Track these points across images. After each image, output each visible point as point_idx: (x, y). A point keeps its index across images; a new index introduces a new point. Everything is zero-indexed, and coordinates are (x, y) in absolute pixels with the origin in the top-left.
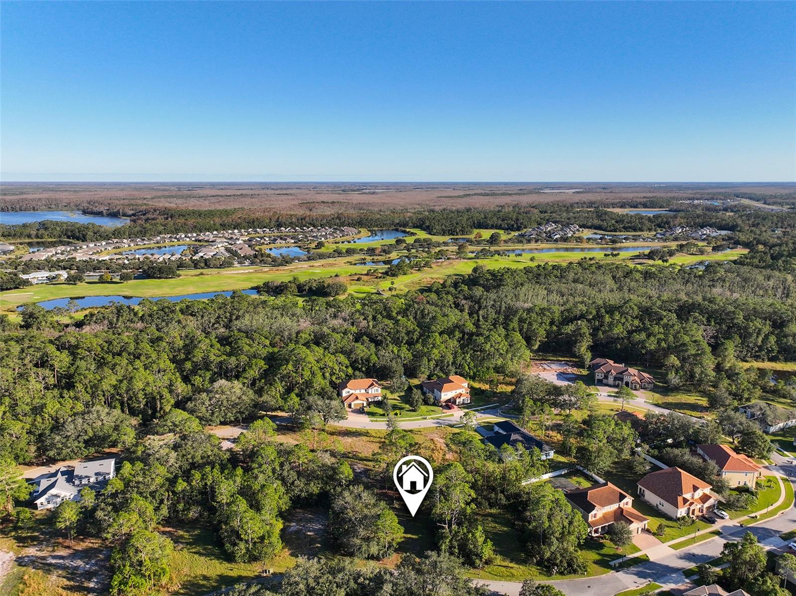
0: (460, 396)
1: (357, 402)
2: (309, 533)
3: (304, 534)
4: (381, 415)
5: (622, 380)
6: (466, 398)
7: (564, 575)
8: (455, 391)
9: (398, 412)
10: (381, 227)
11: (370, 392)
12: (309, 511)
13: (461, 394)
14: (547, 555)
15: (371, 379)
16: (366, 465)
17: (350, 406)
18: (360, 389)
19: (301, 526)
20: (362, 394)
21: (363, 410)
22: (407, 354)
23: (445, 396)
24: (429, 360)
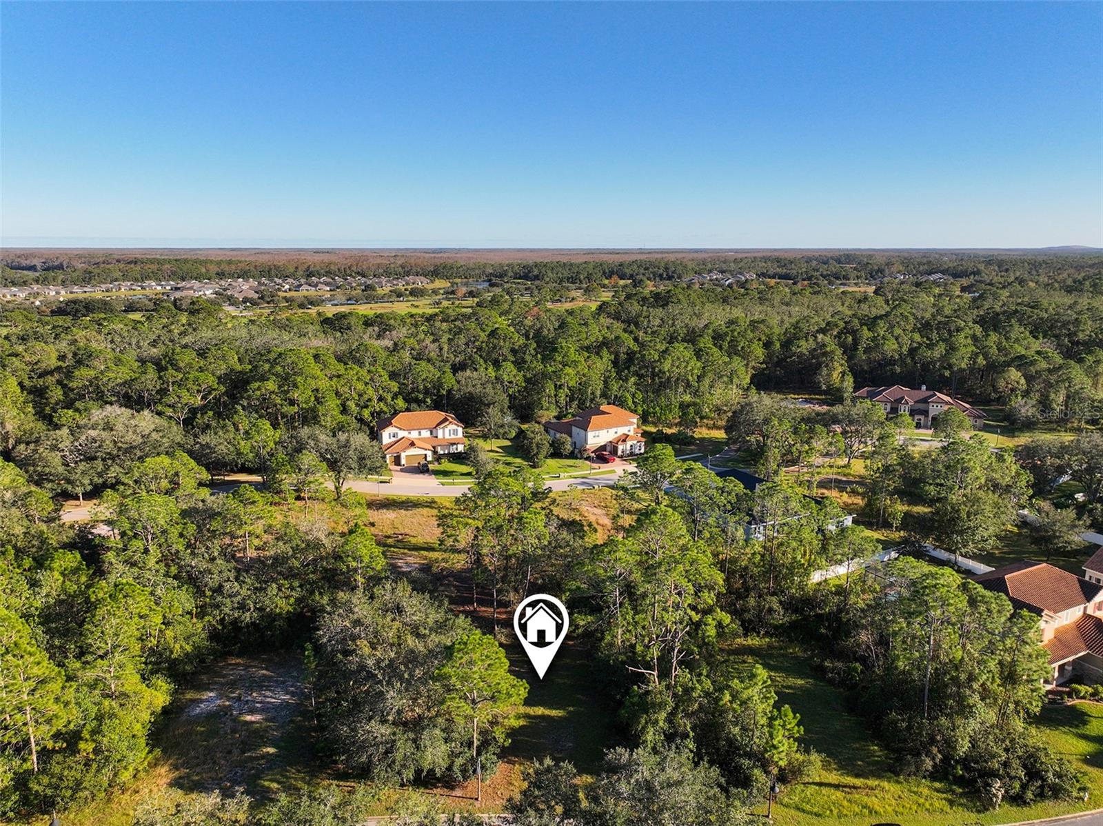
0: (625, 438)
1: (413, 451)
2: (249, 718)
3: (235, 720)
4: (462, 474)
5: (925, 412)
6: (637, 444)
7: (1025, 803)
8: (615, 430)
11: (440, 436)
12: (263, 660)
13: (628, 436)
14: (964, 747)
15: (443, 413)
16: (426, 558)
17: (397, 461)
18: (419, 429)
19: (229, 699)
20: (424, 440)
21: (426, 466)
22: (514, 376)
23: (596, 438)
24: (558, 387)
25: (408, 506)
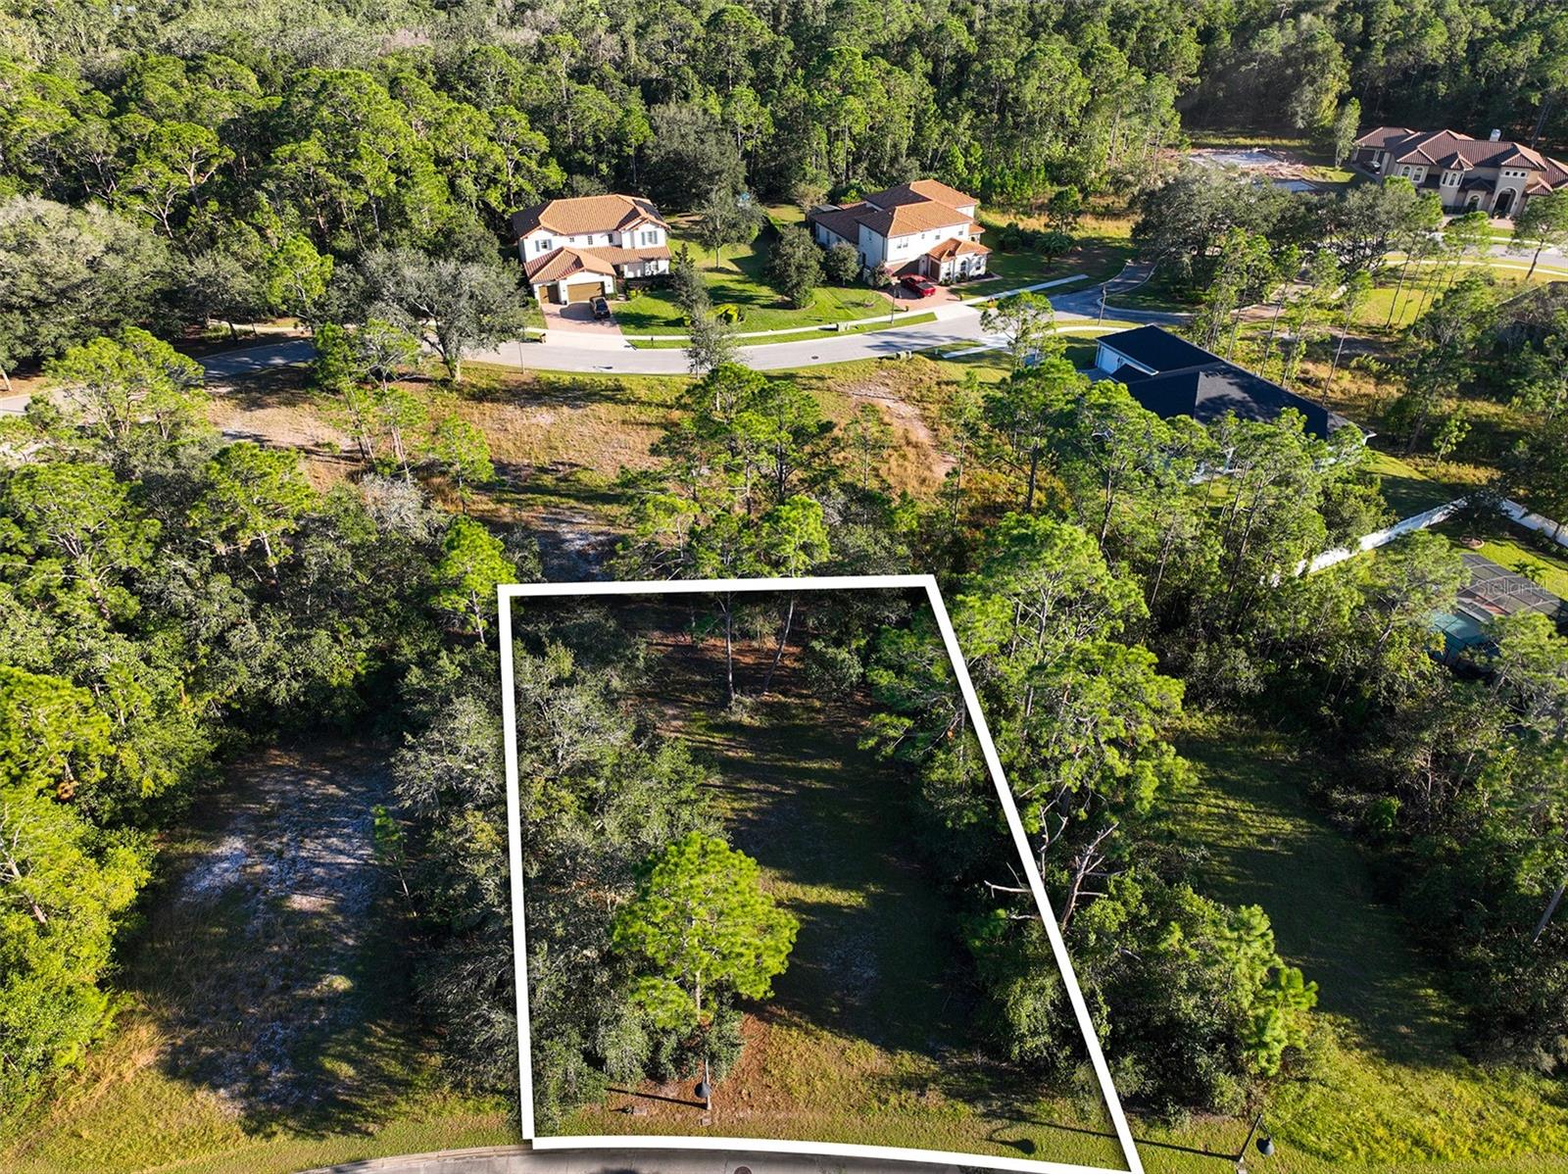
0: (952, 249)
1: (578, 278)
2: (299, 901)
4: (669, 323)
5: (1489, 186)
6: (974, 258)
8: (936, 232)
9: (732, 309)
11: (626, 244)
13: (959, 243)
15: (629, 199)
17: (553, 295)
18: (589, 234)
19: (268, 855)
20: (597, 253)
21: (602, 305)
22: (755, 115)
23: (902, 249)
24: (833, 138)
25: (576, 398)
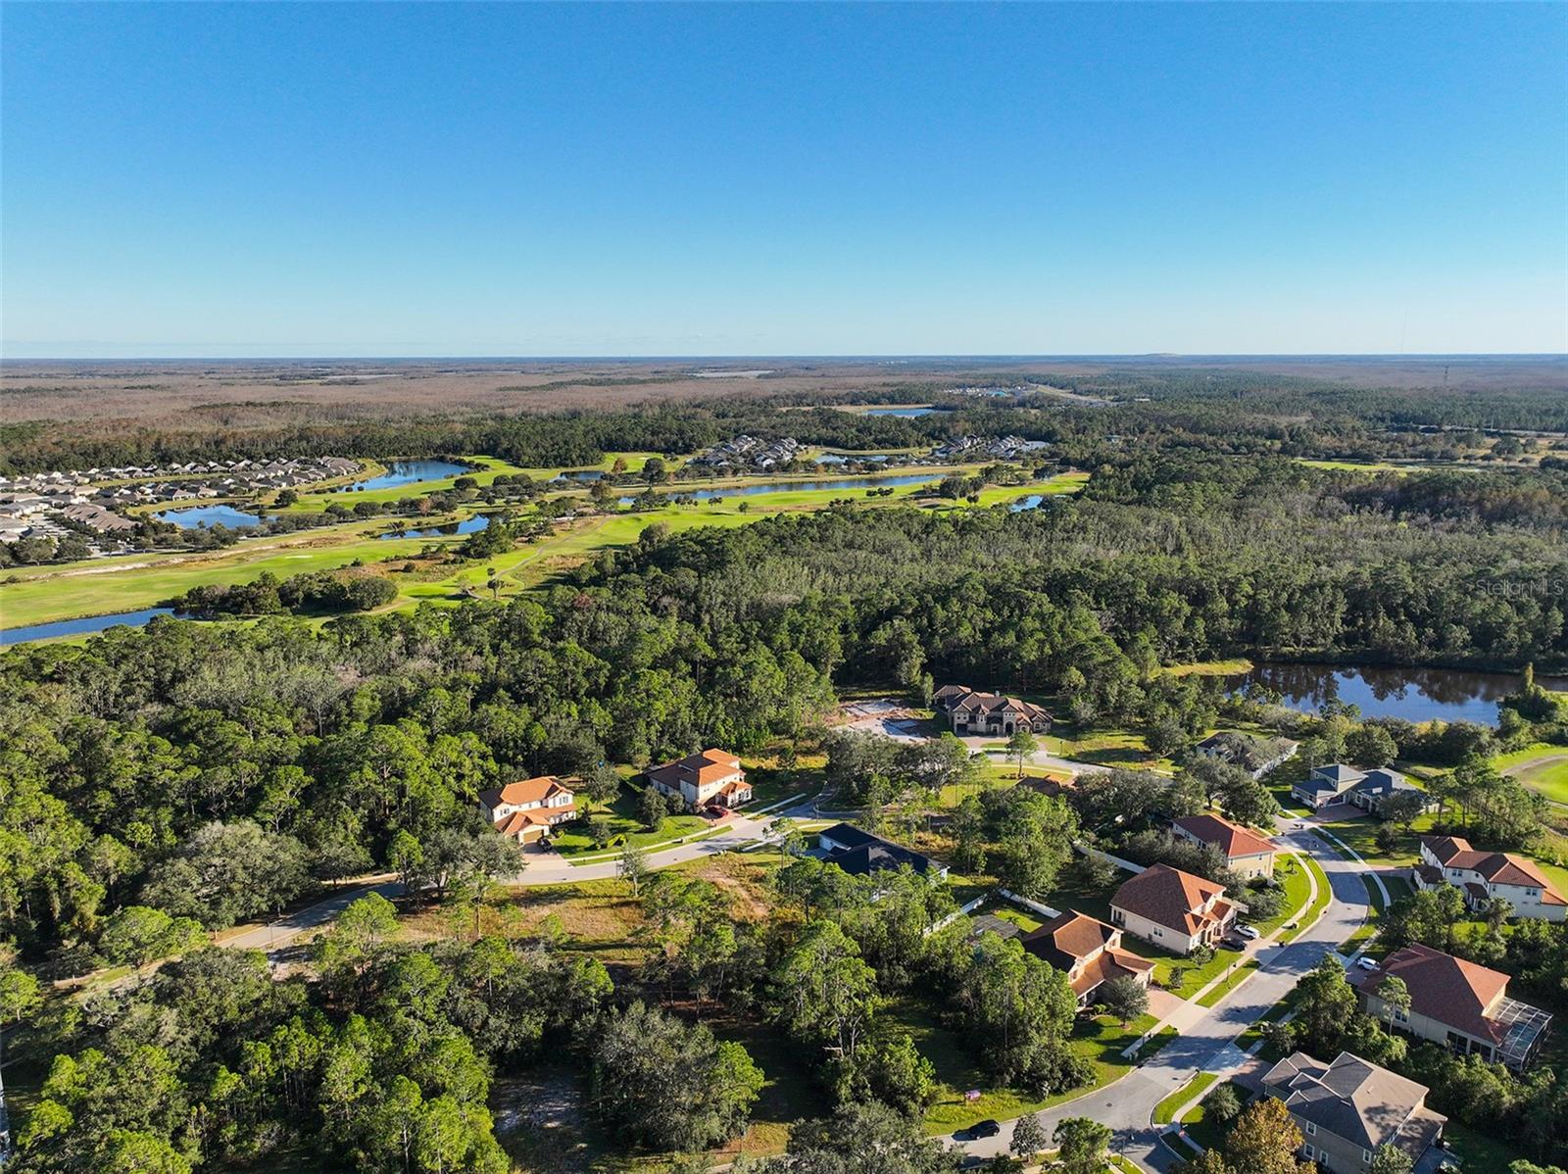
0: (733, 787)
1: (529, 829)
2: (549, 1125)
3: (541, 1128)
4: (587, 849)
5: (1000, 720)
6: (745, 791)
7: (1062, 1093)
8: (721, 780)
9: (621, 837)
10: (405, 454)
11: (551, 805)
12: (526, 1078)
13: (736, 785)
14: (1027, 1064)
15: (547, 779)
16: (608, 958)
17: (516, 840)
18: (530, 802)
19: (525, 1113)
20: (536, 812)
21: (548, 843)
23: (706, 792)
25: (556, 899)
